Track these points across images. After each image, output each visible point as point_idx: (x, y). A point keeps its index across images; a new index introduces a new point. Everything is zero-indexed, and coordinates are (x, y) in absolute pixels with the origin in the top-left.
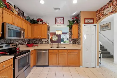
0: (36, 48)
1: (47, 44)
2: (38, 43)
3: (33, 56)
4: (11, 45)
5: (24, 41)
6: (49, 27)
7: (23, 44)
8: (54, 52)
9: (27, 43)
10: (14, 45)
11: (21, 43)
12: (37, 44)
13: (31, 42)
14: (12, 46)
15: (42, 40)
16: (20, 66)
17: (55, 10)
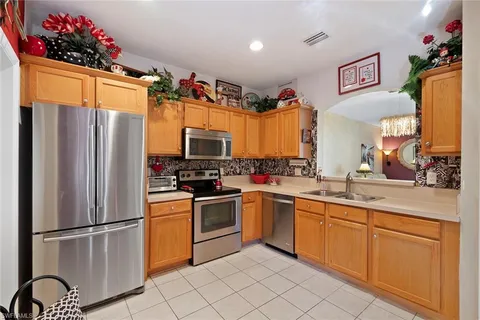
0: (272, 188)
1: (307, 179)
2: (282, 174)
3: (253, 210)
4: (207, 173)
5: (243, 164)
6: (316, 112)
7: (240, 174)
8: (311, 210)
9: (253, 170)
10: (216, 175)
11: (235, 169)
12: (279, 177)
13: (264, 169)
14: (211, 175)
15: (292, 163)
16: (206, 224)
17: (311, 45)
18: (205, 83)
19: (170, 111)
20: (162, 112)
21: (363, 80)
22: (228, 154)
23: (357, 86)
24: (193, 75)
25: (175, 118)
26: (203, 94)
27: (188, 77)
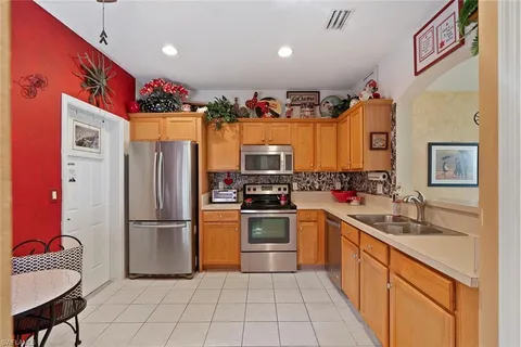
2: (367, 191)
4: (275, 188)
5: (324, 179)
7: (320, 190)
8: (350, 238)
11: (313, 184)
12: (364, 195)
14: (279, 189)
15: (371, 177)
18: (270, 99)
19: (229, 132)
20: (223, 135)
21: (442, 44)
22: (288, 168)
23: (435, 56)
24: (256, 95)
25: (234, 138)
26: (268, 110)
27: (251, 98)
